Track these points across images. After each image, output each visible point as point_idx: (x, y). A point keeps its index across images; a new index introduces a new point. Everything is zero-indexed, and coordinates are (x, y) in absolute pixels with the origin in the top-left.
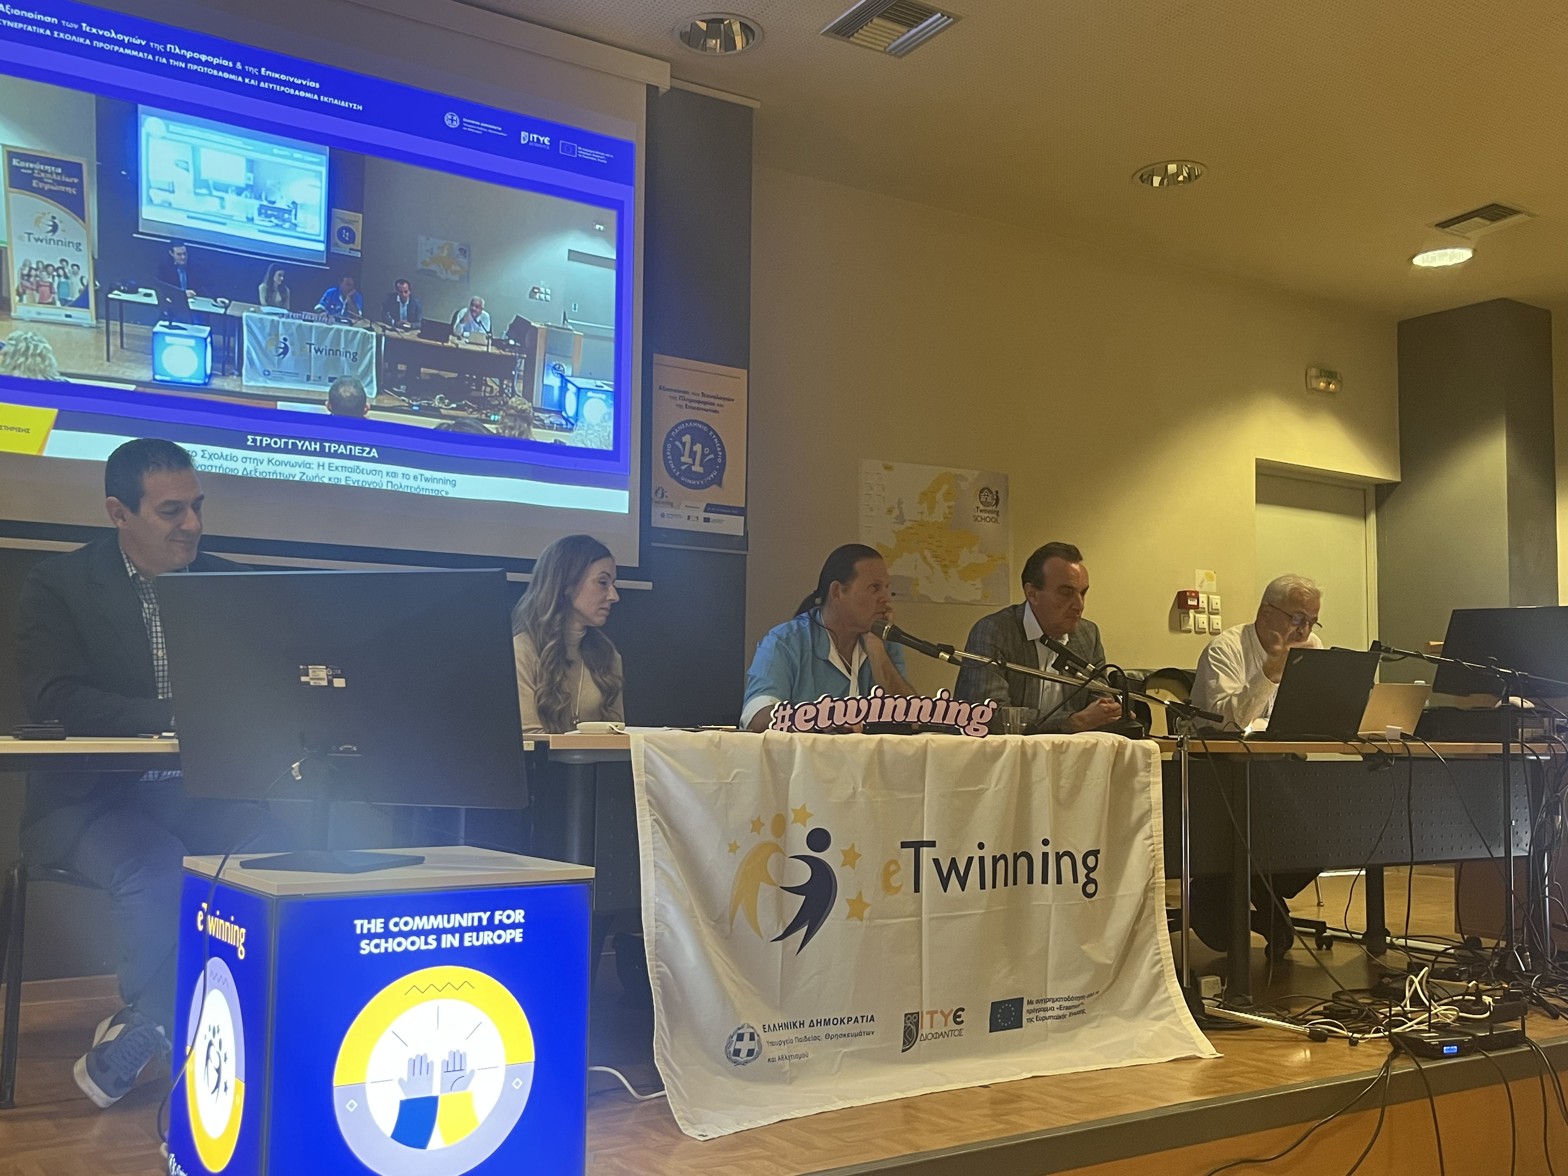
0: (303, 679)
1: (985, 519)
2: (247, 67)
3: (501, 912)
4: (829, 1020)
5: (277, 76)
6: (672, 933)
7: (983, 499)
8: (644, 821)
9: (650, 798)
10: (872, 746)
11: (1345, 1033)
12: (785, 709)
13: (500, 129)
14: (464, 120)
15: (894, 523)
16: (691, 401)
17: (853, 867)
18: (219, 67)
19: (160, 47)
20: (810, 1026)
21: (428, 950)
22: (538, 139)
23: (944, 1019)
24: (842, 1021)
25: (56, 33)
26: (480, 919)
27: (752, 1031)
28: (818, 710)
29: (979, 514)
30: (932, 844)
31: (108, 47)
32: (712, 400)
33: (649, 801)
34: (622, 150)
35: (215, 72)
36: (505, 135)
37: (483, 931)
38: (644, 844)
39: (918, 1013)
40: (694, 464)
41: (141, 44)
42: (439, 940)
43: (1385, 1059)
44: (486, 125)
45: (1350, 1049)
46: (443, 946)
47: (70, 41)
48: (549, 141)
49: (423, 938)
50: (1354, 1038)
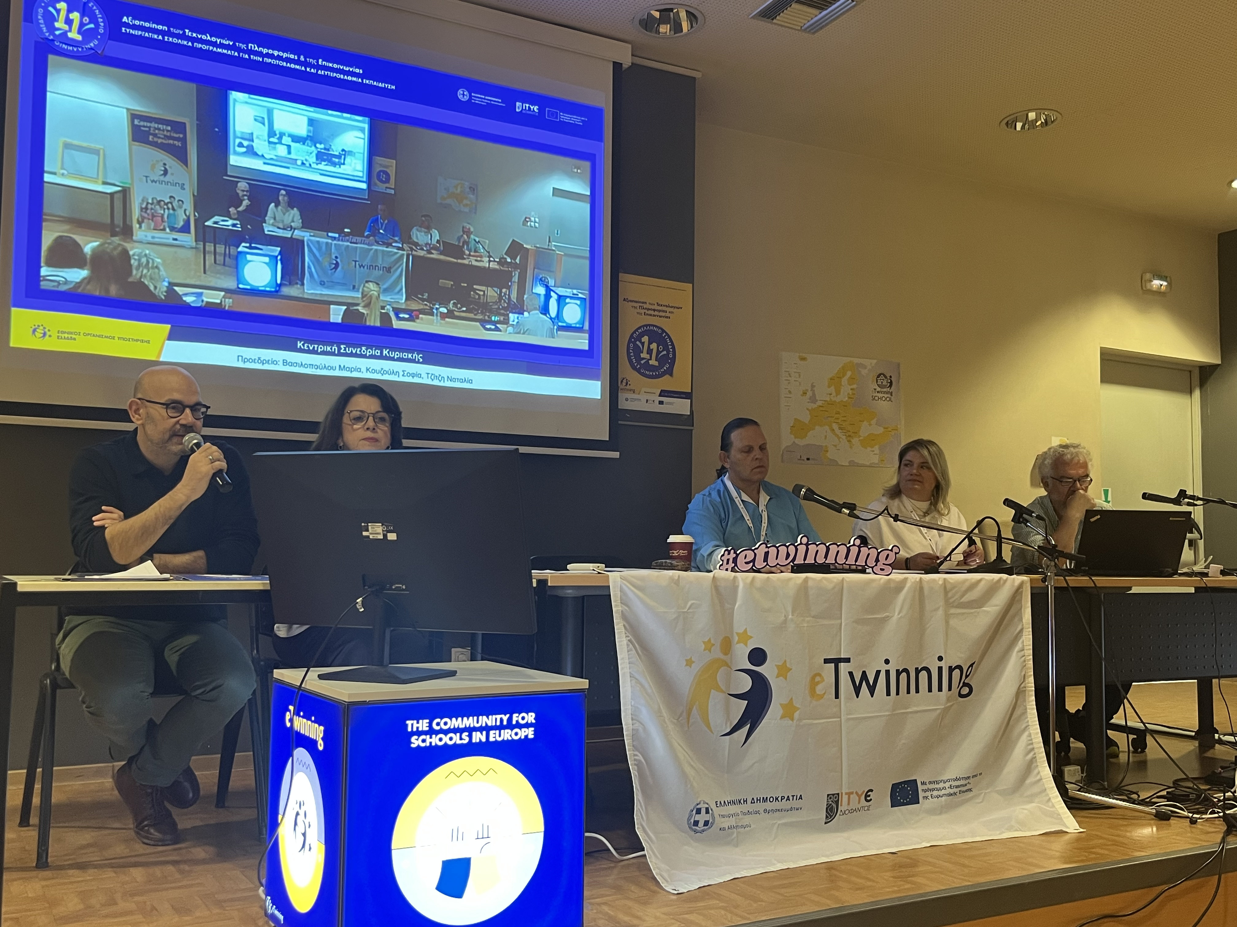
0: (365, 533)
1: (881, 398)
2: (308, 59)
3: (517, 715)
4: (767, 798)
5: (331, 65)
6: (645, 729)
7: (879, 383)
8: (622, 641)
9: (625, 624)
10: (799, 581)
11: (1186, 813)
12: (729, 554)
13: (500, 101)
14: (473, 94)
15: (808, 402)
16: (648, 309)
17: (786, 679)
18: (288, 60)
19: (243, 46)
20: (752, 803)
21: (462, 744)
22: (529, 107)
23: (857, 798)
24: (777, 799)
25: (166, 38)
26: (501, 720)
27: (707, 806)
28: (755, 554)
29: (877, 394)
30: (847, 660)
31: (205, 47)
32: (664, 308)
33: (624, 625)
34: (594, 114)
35: (285, 64)
36: (504, 105)
37: (504, 729)
38: (622, 659)
39: (838, 794)
40: (651, 359)
41: (229, 44)
42: (470, 736)
43: (1221, 835)
44: (489, 98)
45: (1190, 827)
46: (474, 741)
47: (177, 43)
48: (538, 109)
49: (458, 734)
50: (1194, 818)
